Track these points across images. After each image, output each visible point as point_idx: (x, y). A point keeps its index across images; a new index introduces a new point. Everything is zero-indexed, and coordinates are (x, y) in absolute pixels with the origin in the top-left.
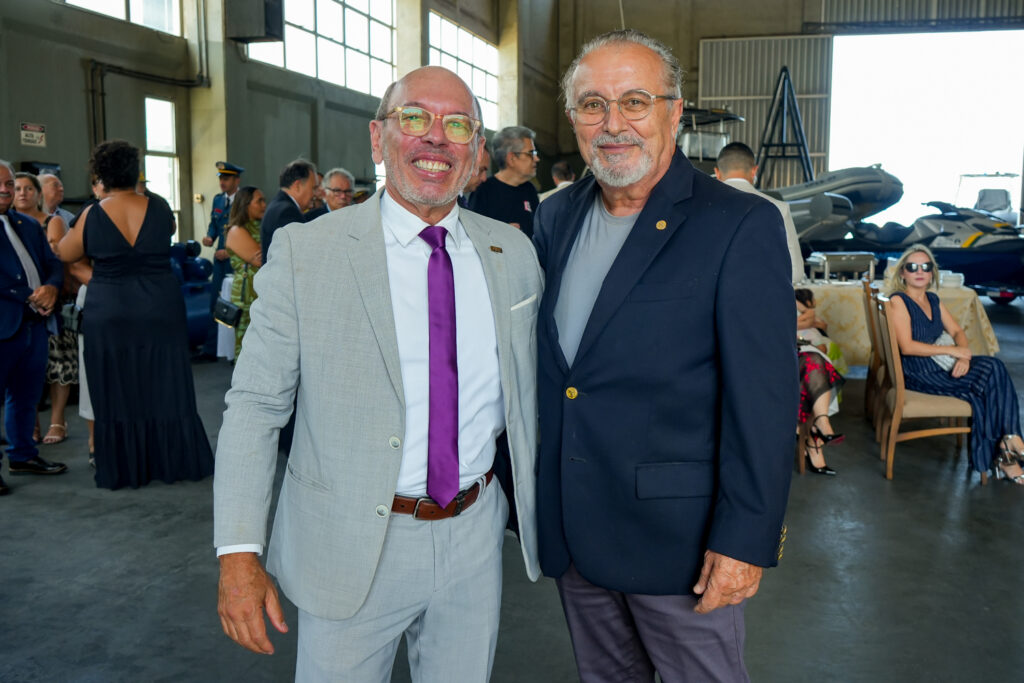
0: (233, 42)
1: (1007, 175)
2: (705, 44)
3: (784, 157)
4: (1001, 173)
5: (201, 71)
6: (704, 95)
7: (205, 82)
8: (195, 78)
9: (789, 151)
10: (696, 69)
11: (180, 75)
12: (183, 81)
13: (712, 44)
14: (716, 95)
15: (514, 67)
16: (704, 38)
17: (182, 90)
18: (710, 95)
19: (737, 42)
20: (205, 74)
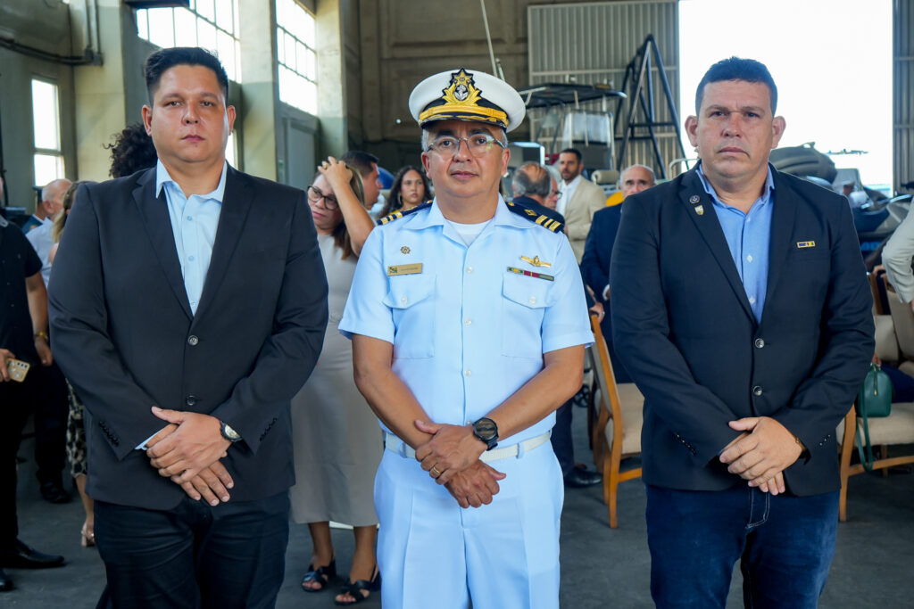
0: (128, 7)
1: (853, 152)
2: (533, 11)
3: (633, 138)
4: (848, 151)
5: (90, 45)
6: (535, 70)
7: (94, 58)
8: (83, 54)
9: (638, 132)
10: (525, 40)
11: (63, 52)
12: (66, 58)
13: (541, 10)
14: (549, 70)
15: (336, 40)
16: (531, 4)
17: (66, 69)
18: (543, 70)
19: (570, 9)
20: (95, 48)
